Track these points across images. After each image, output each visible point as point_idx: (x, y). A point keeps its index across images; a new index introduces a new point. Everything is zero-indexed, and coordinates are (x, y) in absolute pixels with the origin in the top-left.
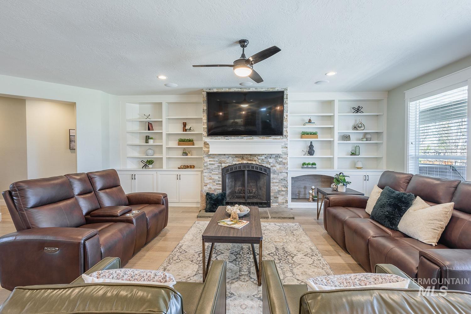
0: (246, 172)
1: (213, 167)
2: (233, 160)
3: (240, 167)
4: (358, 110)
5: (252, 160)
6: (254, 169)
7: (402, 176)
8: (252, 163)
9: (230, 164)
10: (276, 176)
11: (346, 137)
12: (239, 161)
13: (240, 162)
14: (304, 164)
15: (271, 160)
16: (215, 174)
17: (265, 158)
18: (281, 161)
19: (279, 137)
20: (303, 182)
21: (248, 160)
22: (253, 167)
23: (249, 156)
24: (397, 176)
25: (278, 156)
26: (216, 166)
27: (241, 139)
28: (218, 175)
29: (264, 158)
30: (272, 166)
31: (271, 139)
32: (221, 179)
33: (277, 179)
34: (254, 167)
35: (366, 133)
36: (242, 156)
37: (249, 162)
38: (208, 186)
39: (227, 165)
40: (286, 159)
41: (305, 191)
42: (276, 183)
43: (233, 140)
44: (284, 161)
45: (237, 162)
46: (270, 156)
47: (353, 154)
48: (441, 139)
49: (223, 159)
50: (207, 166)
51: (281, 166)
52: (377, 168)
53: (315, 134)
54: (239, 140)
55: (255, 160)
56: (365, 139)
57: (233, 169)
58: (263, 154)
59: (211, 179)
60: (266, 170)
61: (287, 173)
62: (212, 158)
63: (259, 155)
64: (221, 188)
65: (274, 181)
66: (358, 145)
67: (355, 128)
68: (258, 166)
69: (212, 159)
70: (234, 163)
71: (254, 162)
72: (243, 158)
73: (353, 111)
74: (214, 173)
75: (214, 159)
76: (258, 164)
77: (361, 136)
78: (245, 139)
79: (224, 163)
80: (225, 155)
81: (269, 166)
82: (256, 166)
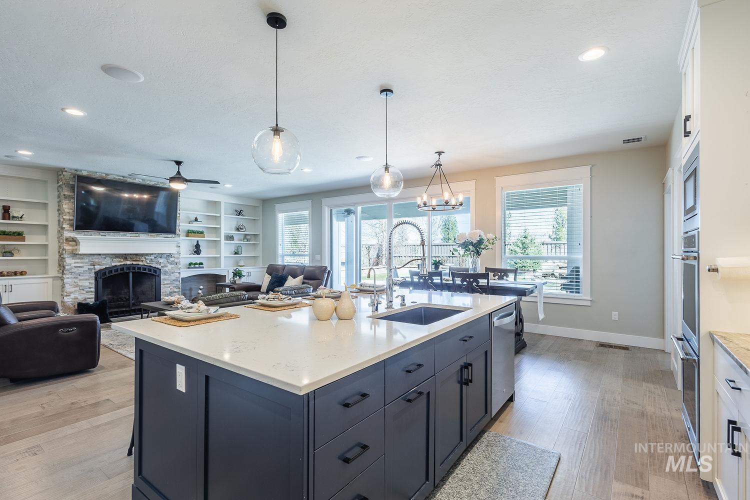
0: (131, 274)
1: (81, 270)
2: (111, 260)
3: (122, 269)
4: (240, 213)
5: (139, 260)
6: (142, 271)
7: (280, 266)
8: (138, 264)
9: (108, 266)
10: (167, 277)
11: (230, 238)
12: (120, 262)
13: (122, 264)
14: (190, 264)
15: (161, 260)
16: (83, 280)
17: (155, 257)
18: (173, 261)
19: (170, 236)
20: (189, 284)
21: (134, 261)
22: (140, 268)
23: (134, 256)
24: (278, 266)
25: (169, 255)
26: (86, 268)
27: (123, 235)
28: (88, 280)
29: (153, 258)
30: (162, 267)
31: (161, 237)
32: (93, 286)
33: (168, 280)
34: (142, 269)
35: (246, 235)
36: (125, 256)
37: (134, 263)
38: (72, 296)
39: (104, 267)
40: (178, 258)
41: (191, 293)
42: (167, 284)
43: (112, 237)
44: (176, 261)
45: (117, 263)
46: (161, 255)
47: (236, 253)
48: (294, 238)
49: (97, 260)
50: (71, 269)
51: (172, 266)
52: (254, 266)
53: (202, 233)
54: (120, 237)
55: (142, 261)
56: (246, 240)
57: (113, 272)
58: (152, 254)
59: (76, 286)
60: (156, 271)
61: (180, 273)
62: (79, 258)
63: (147, 254)
64: (94, 296)
65: (165, 282)
66: (239, 245)
67: (238, 229)
68: (145, 267)
69: (79, 261)
70: (114, 264)
71: (141, 263)
72: (126, 259)
73: (235, 213)
74: (82, 278)
75: (82, 261)
76: (146, 264)
77: (242, 237)
78: (128, 236)
79: (99, 265)
80: (100, 254)
81: (159, 267)
82: (143, 266)
